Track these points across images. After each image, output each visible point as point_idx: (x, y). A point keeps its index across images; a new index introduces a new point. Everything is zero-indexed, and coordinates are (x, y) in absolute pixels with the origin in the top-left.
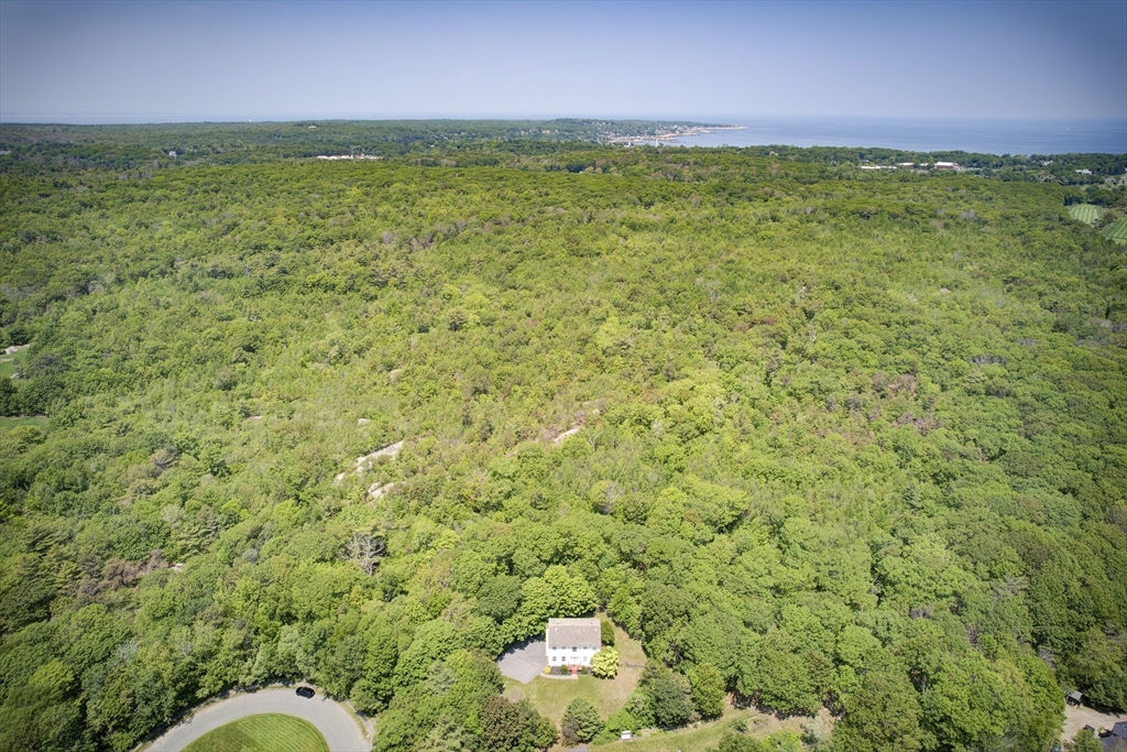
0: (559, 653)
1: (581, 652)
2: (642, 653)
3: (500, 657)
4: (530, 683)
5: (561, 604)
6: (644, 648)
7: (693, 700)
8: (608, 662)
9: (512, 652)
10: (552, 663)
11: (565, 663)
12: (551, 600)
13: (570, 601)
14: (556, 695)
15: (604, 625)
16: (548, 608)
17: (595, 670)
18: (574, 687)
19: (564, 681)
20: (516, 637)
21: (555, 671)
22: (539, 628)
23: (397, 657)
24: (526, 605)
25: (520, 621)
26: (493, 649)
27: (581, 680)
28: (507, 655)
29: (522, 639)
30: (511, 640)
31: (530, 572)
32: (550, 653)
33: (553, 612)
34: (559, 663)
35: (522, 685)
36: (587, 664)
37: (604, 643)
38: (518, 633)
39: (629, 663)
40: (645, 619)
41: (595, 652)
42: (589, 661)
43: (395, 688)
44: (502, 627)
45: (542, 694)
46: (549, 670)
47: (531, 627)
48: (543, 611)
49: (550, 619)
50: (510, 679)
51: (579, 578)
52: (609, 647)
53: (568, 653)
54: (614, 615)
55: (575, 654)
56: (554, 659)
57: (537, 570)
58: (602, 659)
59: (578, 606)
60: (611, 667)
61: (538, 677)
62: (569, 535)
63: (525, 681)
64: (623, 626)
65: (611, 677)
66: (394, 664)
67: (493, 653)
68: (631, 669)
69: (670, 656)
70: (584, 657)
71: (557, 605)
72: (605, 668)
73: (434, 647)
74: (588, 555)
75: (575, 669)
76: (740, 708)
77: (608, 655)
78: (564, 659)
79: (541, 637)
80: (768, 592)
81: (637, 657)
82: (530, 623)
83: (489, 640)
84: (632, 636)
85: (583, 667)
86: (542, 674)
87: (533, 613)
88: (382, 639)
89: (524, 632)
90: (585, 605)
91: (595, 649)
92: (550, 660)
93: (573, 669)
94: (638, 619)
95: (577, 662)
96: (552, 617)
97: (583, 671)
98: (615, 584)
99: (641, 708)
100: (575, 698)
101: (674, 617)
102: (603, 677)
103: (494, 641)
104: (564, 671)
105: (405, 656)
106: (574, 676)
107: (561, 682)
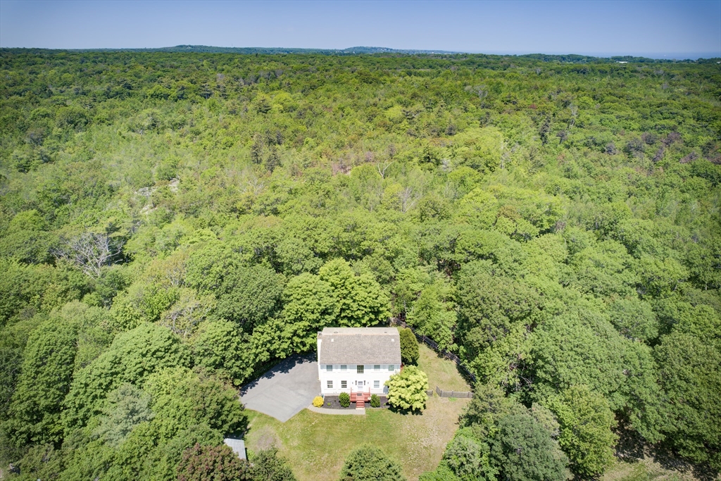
0: (337, 375)
1: (369, 374)
2: (459, 377)
3: (249, 382)
4: (290, 421)
5: (342, 310)
6: (462, 370)
7: (565, 449)
8: (412, 388)
9: (270, 376)
10: (326, 391)
11: (347, 391)
12: (327, 301)
13: (355, 306)
14: (330, 440)
15: (403, 336)
16: (324, 312)
17: (393, 400)
18: (359, 428)
19: (344, 418)
20: (272, 353)
21: (329, 402)
22: (309, 341)
23: (69, 378)
24: (291, 308)
25: (279, 329)
26: (235, 369)
27: (370, 417)
28: (263, 381)
29: (283, 355)
30: (265, 357)
31: (299, 267)
32: (324, 375)
33: (329, 318)
34: (337, 390)
35: (278, 424)
36: (379, 391)
37: (405, 361)
38: (275, 346)
39: (443, 390)
40: (464, 324)
41: (392, 373)
42: (382, 386)
43: (66, 430)
44: (251, 339)
45: (308, 439)
46: (321, 401)
47: (296, 339)
48: (314, 316)
49: (325, 328)
50: (261, 415)
51: (369, 276)
52: (412, 367)
53: (351, 375)
54: (415, 327)
55: (360, 377)
56: (330, 384)
57: (309, 264)
58: (403, 383)
59: (367, 313)
60: (417, 396)
61: (304, 412)
62: (354, 228)
63: (282, 417)
64: (430, 341)
65: (418, 411)
66: (66, 390)
67: (236, 376)
68: (446, 400)
69: (512, 377)
70: (375, 381)
71: (337, 311)
72: (408, 397)
73: (131, 364)
74: (380, 249)
75: (360, 399)
76: (627, 460)
77: (412, 378)
78: (344, 384)
79: (311, 355)
80: (634, 291)
81: (452, 382)
82: (295, 334)
83: (228, 354)
84: (442, 354)
85: (374, 397)
86: (311, 408)
87: (301, 319)
88: (44, 349)
89: (285, 346)
90: (377, 313)
91: (391, 368)
92: (324, 386)
93: (359, 399)
94: (452, 329)
95: (365, 390)
96: (328, 325)
97: (373, 402)
98: (416, 287)
99: (476, 464)
100: (359, 447)
101: (512, 320)
102: (404, 412)
103: (238, 358)
104: (345, 402)
105: (80, 376)
106: (360, 411)
107: (339, 419)
